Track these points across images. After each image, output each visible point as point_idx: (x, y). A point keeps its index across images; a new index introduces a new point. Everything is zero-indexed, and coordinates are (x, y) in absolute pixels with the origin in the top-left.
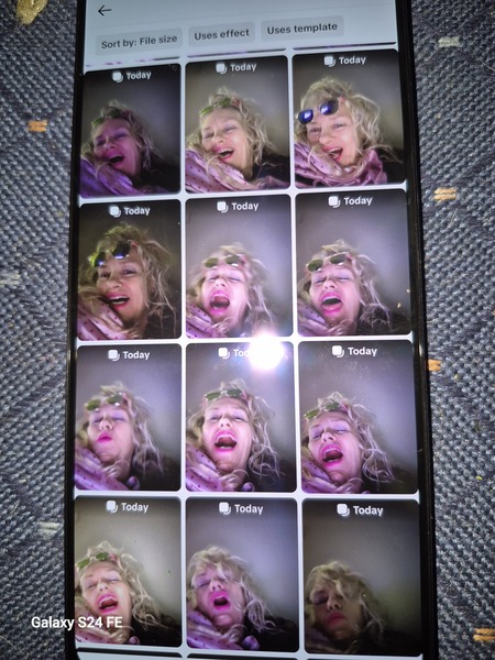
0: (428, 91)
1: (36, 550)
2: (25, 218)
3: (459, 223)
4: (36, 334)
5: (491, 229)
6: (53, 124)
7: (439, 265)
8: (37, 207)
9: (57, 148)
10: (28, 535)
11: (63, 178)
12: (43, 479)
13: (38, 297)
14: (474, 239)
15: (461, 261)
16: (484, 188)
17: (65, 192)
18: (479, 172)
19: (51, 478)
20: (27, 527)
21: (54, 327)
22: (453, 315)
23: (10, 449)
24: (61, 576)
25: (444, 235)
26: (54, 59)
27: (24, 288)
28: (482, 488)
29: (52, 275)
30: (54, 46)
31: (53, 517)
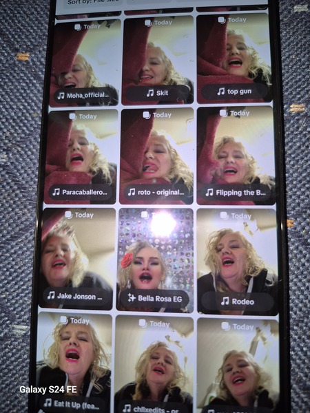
0: (287, 40)
1: (11, 344)
2: (12, 117)
3: (306, 128)
4: (16, 195)
6: (33, 56)
8: (20, 109)
9: (35, 71)
10: (6, 334)
11: (39, 91)
12: (18, 295)
13: (18, 170)
17: (39, 100)
20: (5, 328)
21: (29, 191)
24: (27, 363)
27: (9, 164)
29: (28, 156)
30: (36, 5)
31: (23, 321)
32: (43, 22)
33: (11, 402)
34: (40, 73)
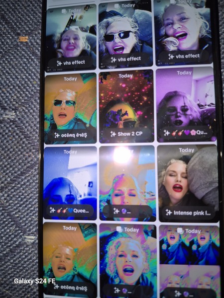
1: (24, 250)
2: (17, 85)
4: (23, 142)
6: (31, 38)
8: (23, 79)
9: (33, 50)
10: (20, 242)
11: (36, 64)
12: (27, 214)
13: (24, 124)
17: (37, 72)
19: (31, 214)
20: (20, 238)
21: (32, 139)
23: (10, 200)
24: (36, 263)
26: (31, 5)
27: (17, 119)
29: (31, 113)
31: (32, 233)
32: (37, 12)
33: (26, 289)
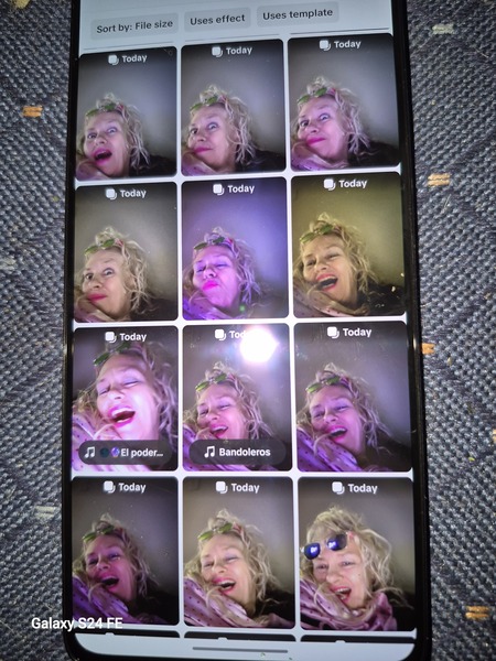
0: (423, 77)
1: (33, 534)
2: (20, 203)
3: (452, 208)
4: (32, 319)
5: (484, 214)
6: (47, 109)
7: (432, 250)
8: (32, 192)
9: (52, 133)
10: (25, 519)
11: (58, 163)
12: (40, 463)
13: (33, 282)
14: (467, 224)
15: (455, 246)
16: (477, 174)
17: (61, 177)
18: (472, 158)
19: (48, 462)
20: (24, 511)
21: (50, 312)
22: (446, 300)
23: (6, 434)
24: (58, 560)
25: (437, 220)
26: (48, 43)
27: (19, 273)
28: (474, 470)
29: (47, 261)
30: (48, 31)
31: (50, 501)
32: (60, 58)
33: (37, 614)
34: (60, 136)
